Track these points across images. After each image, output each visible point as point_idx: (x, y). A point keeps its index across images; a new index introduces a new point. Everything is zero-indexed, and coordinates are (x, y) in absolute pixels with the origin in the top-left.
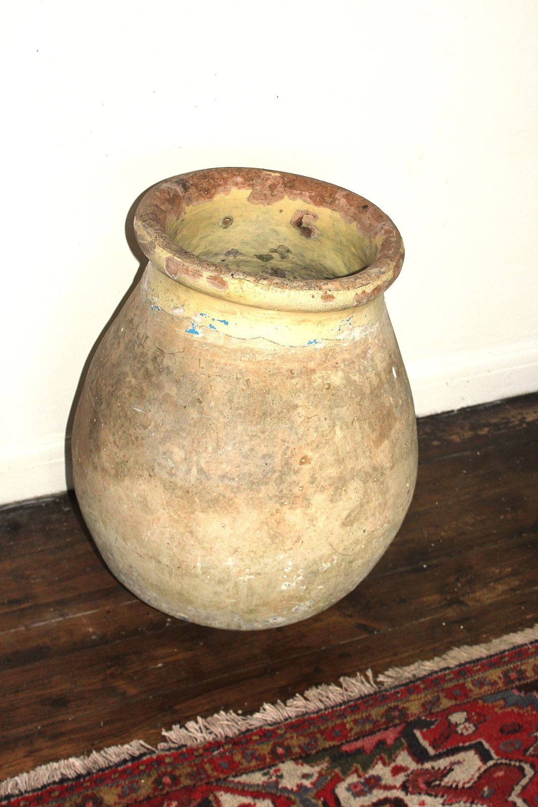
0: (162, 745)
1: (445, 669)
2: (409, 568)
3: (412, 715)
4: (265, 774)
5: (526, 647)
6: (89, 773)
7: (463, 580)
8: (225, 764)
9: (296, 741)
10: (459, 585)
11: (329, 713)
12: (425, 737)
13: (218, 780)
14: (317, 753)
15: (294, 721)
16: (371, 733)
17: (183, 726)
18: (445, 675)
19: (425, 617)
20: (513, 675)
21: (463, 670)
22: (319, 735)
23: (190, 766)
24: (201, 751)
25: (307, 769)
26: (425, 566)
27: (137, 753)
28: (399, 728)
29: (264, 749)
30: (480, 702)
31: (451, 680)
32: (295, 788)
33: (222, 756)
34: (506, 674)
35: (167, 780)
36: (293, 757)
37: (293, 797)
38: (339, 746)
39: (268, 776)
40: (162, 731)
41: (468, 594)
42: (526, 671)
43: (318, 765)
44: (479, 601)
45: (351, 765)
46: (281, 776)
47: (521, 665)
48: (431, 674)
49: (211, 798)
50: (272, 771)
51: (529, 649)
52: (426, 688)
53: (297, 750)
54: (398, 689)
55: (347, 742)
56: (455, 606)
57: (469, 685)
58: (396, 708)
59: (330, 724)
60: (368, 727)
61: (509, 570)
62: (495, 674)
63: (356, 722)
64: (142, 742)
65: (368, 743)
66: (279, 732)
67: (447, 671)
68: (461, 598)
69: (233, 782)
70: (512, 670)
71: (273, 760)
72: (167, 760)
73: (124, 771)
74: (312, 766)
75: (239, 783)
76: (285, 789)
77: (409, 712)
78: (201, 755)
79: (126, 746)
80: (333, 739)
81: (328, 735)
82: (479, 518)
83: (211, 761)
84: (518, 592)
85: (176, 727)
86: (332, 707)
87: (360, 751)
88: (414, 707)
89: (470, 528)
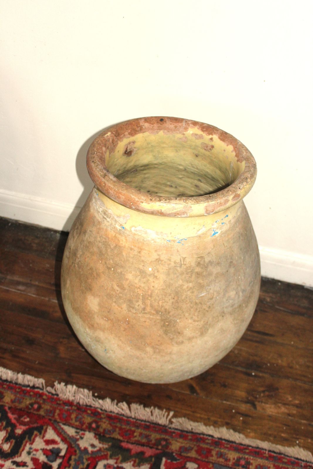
0: (49, 389)
1: (210, 436)
2: (244, 370)
3: (170, 449)
4: (76, 432)
5: (264, 451)
6: (11, 382)
7: (267, 393)
8: (65, 415)
9: (105, 425)
10: (262, 395)
11: (133, 422)
12: (166, 464)
13: (55, 421)
14: (109, 438)
15: (113, 415)
16: (143, 445)
17: (66, 385)
18: (207, 439)
19: (228, 401)
20: (243, 462)
21: (219, 442)
22: (117, 429)
23: (51, 406)
24: (61, 402)
25: (96, 442)
26: (253, 374)
27: (37, 385)
28: (158, 451)
29: (88, 419)
30: (211, 465)
31: (207, 443)
32: (83, 448)
33: (68, 411)
34: (239, 459)
35: (36, 406)
36: (97, 432)
37: (78, 452)
38: (121, 441)
39: (77, 434)
40: (55, 381)
41: (262, 402)
42: (252, 464)
43: (103, 444)
44: (263, 409)
45: (118, 455)
46: (82, 438)
47: (252, 459)
48: (200, 434)
49: (44, 428)
50: (81, 432)
51: (265, 453)
52: (191, 440)
53: (101, 430)
54: (176, 431)
55: (127, 442)
56: (249, 405)
57: (214, 453)
58: (166, 440)
59: (128, 427)
60: (144, 441)
61: (297, 402)
62: (233, 455)
63: (141, 434)
64: (43, 381)
65: (135, 449)
66: (102, 416)
67: (210, 438)
68: (256, 403)
69: (60, 426)
70: (245, 458)
71: (87, 427)
72: (45, 397)
73: (23, 391)
74: (100, 443)
75: (62, 429)
76: (78, 445)
77: (170, 447)
78: (59, 404)
79: (36, 379)
80: (122, 436)
81: (123, 433)
82: (308, 364)
83: (60, 410)
84: (290, 418)
85: (63, 384)
86: (138, 420)
87: (129, 450)
88: (176, 445)
89: (297, 367)
